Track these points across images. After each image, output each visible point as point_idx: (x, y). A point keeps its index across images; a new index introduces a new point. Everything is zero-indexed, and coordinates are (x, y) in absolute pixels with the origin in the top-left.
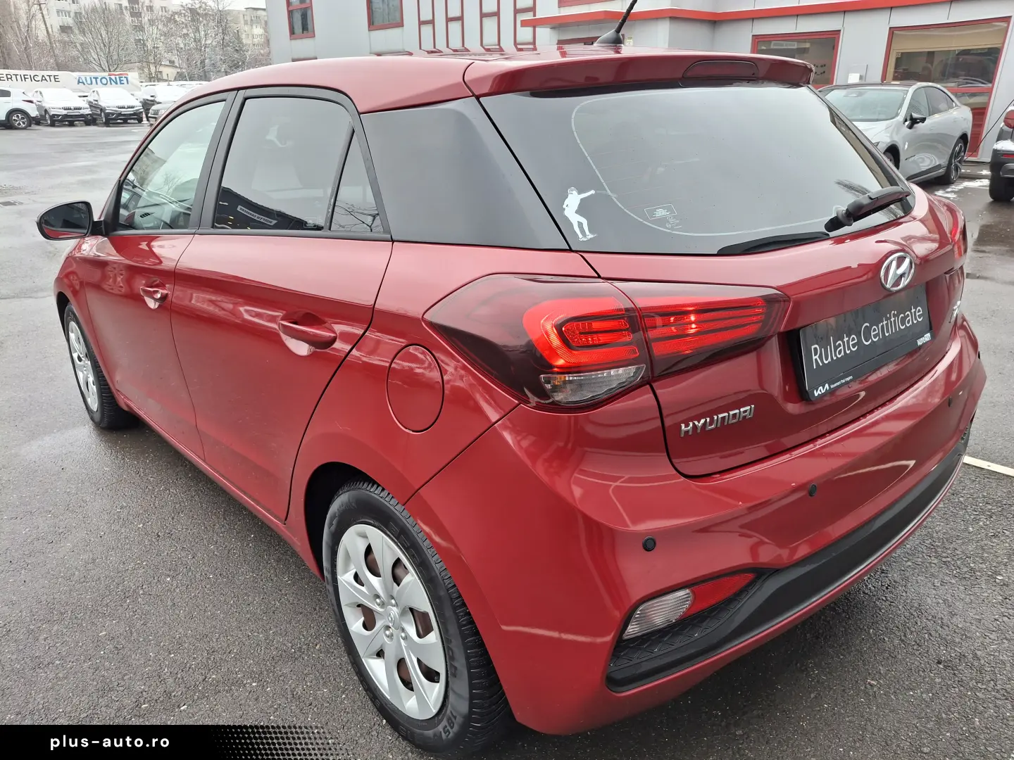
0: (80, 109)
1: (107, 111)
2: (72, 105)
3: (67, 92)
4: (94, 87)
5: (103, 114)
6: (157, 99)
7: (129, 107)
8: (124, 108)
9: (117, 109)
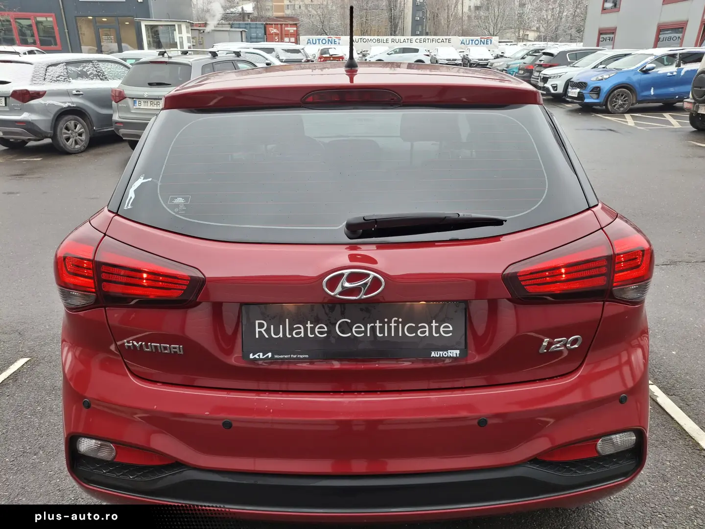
0: (456, 60)
1: (471, 62)
2: (452, 58)
3: (453, 49)
4: (470, 46)
5: (468, 64)
6: (505, 55)
7: (485, 60)
8: (482, 60)
9: (477, 61)
